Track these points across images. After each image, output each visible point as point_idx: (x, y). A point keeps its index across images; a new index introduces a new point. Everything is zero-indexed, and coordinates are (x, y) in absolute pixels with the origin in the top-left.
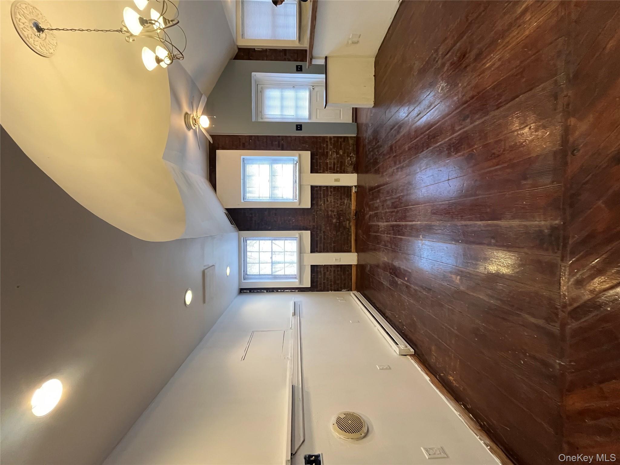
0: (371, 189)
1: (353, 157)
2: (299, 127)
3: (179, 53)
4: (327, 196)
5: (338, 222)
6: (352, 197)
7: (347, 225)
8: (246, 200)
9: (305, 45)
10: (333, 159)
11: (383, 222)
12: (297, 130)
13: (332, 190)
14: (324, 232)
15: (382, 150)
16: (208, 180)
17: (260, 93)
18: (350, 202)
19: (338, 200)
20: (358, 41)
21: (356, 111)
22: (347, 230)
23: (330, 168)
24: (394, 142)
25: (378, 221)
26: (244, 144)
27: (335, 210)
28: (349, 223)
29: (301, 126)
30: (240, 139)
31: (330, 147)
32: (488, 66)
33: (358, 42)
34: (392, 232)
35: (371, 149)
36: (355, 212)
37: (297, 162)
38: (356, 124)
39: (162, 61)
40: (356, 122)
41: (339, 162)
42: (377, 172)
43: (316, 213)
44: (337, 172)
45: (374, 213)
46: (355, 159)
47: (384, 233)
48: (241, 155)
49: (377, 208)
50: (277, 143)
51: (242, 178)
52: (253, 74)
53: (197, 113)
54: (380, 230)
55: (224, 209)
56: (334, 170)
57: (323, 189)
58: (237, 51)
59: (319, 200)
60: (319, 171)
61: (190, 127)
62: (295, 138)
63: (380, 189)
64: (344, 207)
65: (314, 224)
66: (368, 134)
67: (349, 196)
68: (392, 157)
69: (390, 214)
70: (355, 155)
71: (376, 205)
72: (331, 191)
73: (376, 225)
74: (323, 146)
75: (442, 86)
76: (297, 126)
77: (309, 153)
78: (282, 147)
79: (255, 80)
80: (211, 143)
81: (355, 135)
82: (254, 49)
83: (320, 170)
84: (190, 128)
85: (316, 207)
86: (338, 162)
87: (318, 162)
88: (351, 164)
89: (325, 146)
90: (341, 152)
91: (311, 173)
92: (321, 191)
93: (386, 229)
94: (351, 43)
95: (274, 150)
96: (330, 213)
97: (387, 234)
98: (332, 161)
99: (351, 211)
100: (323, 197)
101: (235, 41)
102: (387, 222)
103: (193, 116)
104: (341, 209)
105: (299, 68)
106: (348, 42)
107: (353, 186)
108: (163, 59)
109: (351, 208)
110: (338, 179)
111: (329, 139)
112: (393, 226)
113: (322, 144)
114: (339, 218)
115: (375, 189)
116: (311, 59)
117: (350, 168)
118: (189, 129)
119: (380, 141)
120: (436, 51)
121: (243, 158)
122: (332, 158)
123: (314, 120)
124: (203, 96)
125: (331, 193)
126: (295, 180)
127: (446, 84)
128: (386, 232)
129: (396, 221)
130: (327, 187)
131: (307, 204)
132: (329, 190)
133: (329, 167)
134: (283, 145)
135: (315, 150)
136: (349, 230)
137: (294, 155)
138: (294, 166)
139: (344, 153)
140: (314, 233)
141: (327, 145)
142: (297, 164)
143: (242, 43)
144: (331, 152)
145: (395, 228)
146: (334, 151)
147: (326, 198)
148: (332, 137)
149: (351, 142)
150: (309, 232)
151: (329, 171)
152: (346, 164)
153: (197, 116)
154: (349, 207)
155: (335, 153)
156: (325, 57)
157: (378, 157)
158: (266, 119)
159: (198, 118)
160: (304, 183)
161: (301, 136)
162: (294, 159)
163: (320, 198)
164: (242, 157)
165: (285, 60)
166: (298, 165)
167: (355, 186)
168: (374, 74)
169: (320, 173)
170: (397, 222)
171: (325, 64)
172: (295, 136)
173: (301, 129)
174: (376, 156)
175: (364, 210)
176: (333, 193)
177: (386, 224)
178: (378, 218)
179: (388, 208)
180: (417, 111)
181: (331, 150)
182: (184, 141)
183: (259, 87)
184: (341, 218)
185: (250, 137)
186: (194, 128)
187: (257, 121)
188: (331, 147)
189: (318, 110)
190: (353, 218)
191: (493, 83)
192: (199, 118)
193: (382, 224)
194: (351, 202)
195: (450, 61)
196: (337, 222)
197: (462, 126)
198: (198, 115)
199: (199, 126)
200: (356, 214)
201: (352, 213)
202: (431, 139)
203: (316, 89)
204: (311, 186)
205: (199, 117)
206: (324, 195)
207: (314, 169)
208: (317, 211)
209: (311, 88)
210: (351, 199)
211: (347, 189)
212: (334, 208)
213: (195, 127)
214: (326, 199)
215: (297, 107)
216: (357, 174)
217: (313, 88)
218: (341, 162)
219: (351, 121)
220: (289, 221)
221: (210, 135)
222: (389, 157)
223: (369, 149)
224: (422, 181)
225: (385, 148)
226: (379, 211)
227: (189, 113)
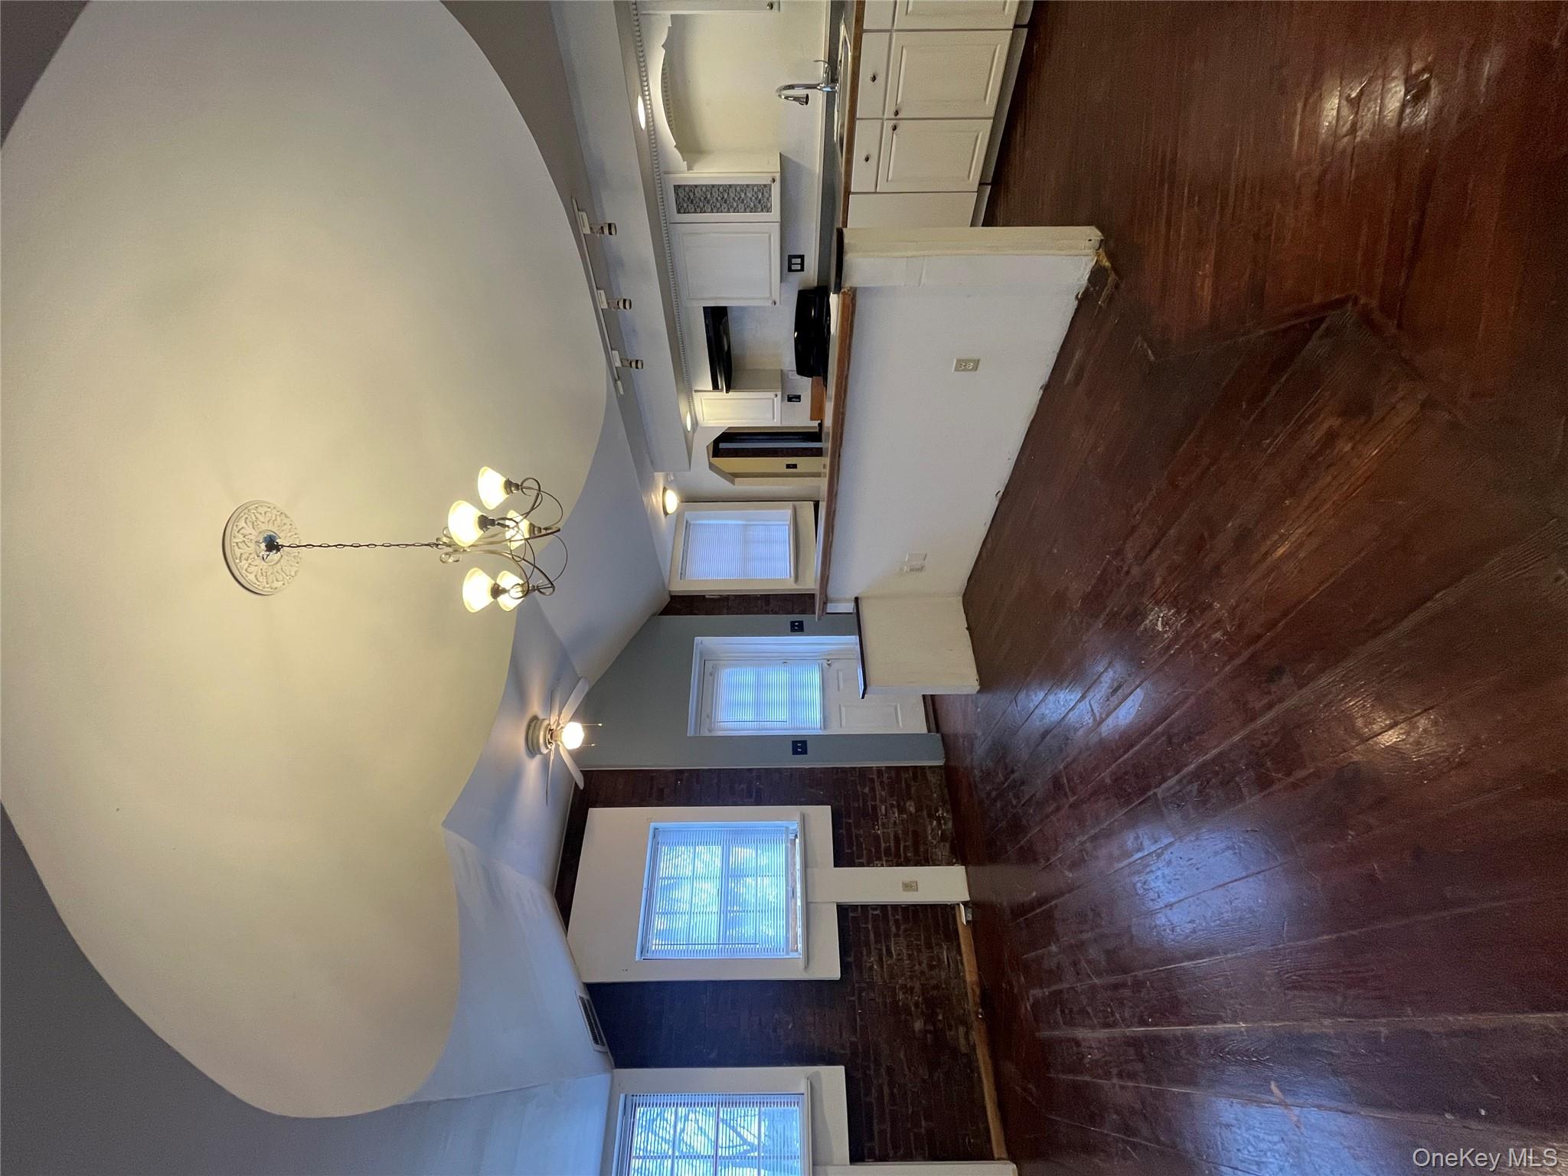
0: (1021, 910)
1: (943, 817)
2: (800, 746)
3: (547, 582)
4: (887, 937)
5: (930, 1032)
6: (962, 940)
7: (962, 1041)
8: (649, 956)
9: (810, 583)
10: (891, 825)
11: (1093, 1027)
12: (795, 752)
13: (899, 917)
14: (890, 1071)
15: (1027, 792)
16: (552, 891)
17: (709, 677)
18: (959, 958)
19: (920, 951)
20: (922, 567)
21: (932, 705)
22: (965, 1061)
23: (887, 852)
24: (1061, 767)
25: (1071, 1023)
26: (661, 791)
27: (917, 986)
28: (967, 1034)
29: (804, 743)
30: (652, 778)
31: (880, 793)
32: (1283, 554)
33: (921, 569)
34: (1139, 1067)
35: (994, 794)
36: (978, 992)
37: (796, 836)
38: (938, 735)
39: (504, 591)
40: (938, 732)
41: (910, 833)
42: (1027, 856)
43: (860, 997)
44: (907, 863)
45: (1046, 991)
46: (950, 824)
47: (1107, 1075)
48: (650, 820)
49: (1056, 974)
50: (744, 786)
51: (645, 885)
52: (698, 639)
53: (559, 718)
54: (1086, 1061)
55: (582, 986)
56: (898, 859)
57: (872, 914)
58: (668, 599)
59: (865, 953)
60: (857, 861)
61: (536, 749)
62: (792, 775)
63: (1051, 910)
64: (943, 974)
65: (853, 1039)
66: (978, 756)
67: (952, 936)
68: (1067, 806)
69: (1109, 993)
70: (947, 812)
71: (1050, 964)
72: (896, 921)
73: (1069, 1040)
74: (862, 792)
75: (1162, 617)
76: (795, 743)
77: (827, 810)
78: (757, 798)
79: (701, 652)
80: (579, 789)
81: (941, 763)
82: (704, 596)
83: (860, 857)
84: (534, 750)
85: (855, 976)
86: (906, 832)
87: (854, 834)
88: (943, 838)
89: (866, 790)
90: (910, 806)
91: (836, 865)
92: (866, 923)
93: (1110, 1055)
94: (908, 570)
95: (735, 804)
96: (901, 996)
97: (1120, 1075)
98: (891, 831)
99: (965, 988)
100: (876, 942)
101: (666, 581)
102: (1107, 1025)
103: (549, 724)
104: (935, 982)
105: (797, 626)
106: (901, 569)
107: (959, 905)
108: (507, 588)
109: (964, 976)
110: (913, 882)
111: (875, 772)
112: (1135, 1043)
113: (859, 788)
114: (930, 1018)
115: (1033, 909)
116: (825, 603)
117: (943, 850)
118: (531, 752)
119: (1016, 768)
120: (1119, 553)
121: (655, 829)
122: (890, 821)
123: (834, 730)
124: (580, 683)
125: (898, 928)
126: (790, 889)
127: (1173, 611)
128: (1115, 1071)
129: (1143, 1022)
130: (883, 907)
131: (829, 967)
132: (891, 917)
133: (882, 849)
134: (758, 791)
135: (842, 803)
136: (971, 1065)
137: (787, 818)
138: (789, 845)
139: (919, 809)
140: (859, 1075)
141: (873, 789)
142: (797, 841)
143: (680, 587)
144: (883, 807)
145: (1145, 1051)
146: (892, 806)
147: (884, 944)
148: (883, 768)
149: (933, 779)
150: (840, 1070)
151: (884, 858)
152: (930, 838)
153: (558, 724)
154: (959, 975)
155: (896, 810)
156: (853, 598)
157: (1020, 811)
158: (720, 730)
159: (560, 727)
160: (817, 897)
161: (805, 769)
162: (787, 828)
163: (867, 944)
164: (652, 824)
165: (767, 612)
166: (800, 843)
167: (965, 904)
168: (966, 626)
169: (861, 865)
170: (1148, 1025)
171: (855, 611)
172: (791, 769)
173: (805, 752)
174: (1015, 811)
175: (1010, 983)
176: (902, 927)
177: (1103, 1034)
178: (1067, 1011)
179: (1099, 974)
180: (1109, 681)
181: (883, 801)
182: (512, 780)
183: (709, 665)
184: (937, 1015)
185: (679, 773)
186: (545, 751)
187: (698, 735)
188: (883, 793)
189: (843, 709)
190: (977, 1013)
191: (1321, 583)
192: (562, 728)
193: (1091, 1035)
194: (961, 955)
195: (1166, 564)
196: (927, 1031)
197: (1273, 696)
198: (560, 722)
199: (557, 746)
200: (987, 999)
201: (970, 995)
202: (1180, 745)
203: (836, 665)
204: (838, 906)
205: (562, 725)
206: (877, 935)
207: (843, 857)
208: (861, 990)
209: (825, 663)
210: (959, 945)
211: (942, 913)
212: (911, 978)
213: (547, 748)
214: (884, 949)
215: (793, 704)
216: (964, 867)
217: (828, 663)
218: (915, 833)
219: (924, 730)
220: (775, 1030)
221: (581, 771)
222: (1058, 809)
223: (989, 794)
224: (1197, 869)
225: (1039, 786)
226: (1065, 986)
227: (541, 717)
